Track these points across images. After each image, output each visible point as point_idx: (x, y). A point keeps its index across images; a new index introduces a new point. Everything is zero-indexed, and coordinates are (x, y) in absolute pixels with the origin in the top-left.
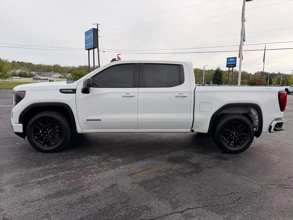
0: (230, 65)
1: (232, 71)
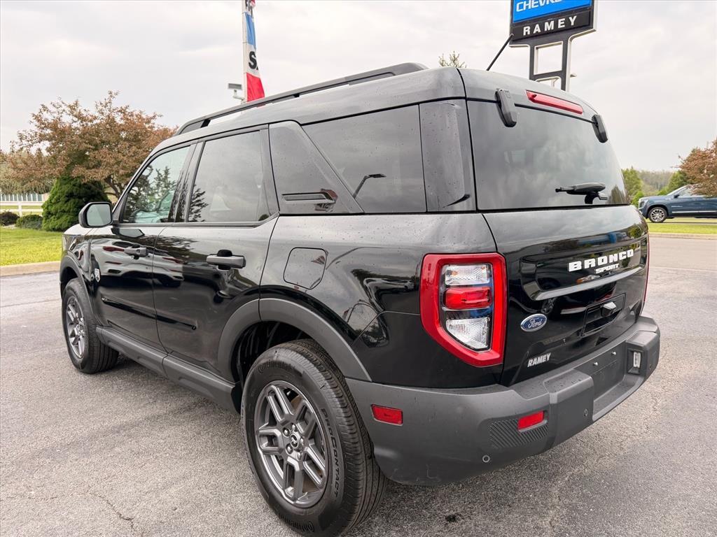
0: (541, 19)
1: (560, 69)
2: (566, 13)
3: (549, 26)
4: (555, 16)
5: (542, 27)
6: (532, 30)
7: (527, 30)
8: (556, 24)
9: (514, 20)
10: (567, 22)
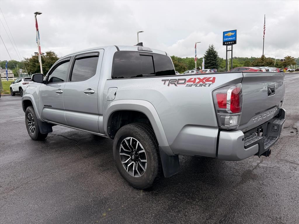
2: (232, 41)
3: (229, 43)
4: (230, 41)
6: (226, 43)
9: (223, 41)
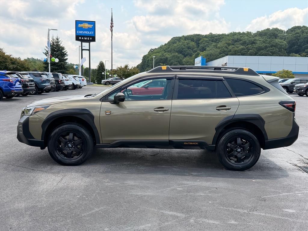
1: (88, 49)
2: (90, 37)
5: (84, 38)
6: (81, 38)
7: (80, 38)
8: (87, 38)
9: (77, 35)
10: (90, 39)
